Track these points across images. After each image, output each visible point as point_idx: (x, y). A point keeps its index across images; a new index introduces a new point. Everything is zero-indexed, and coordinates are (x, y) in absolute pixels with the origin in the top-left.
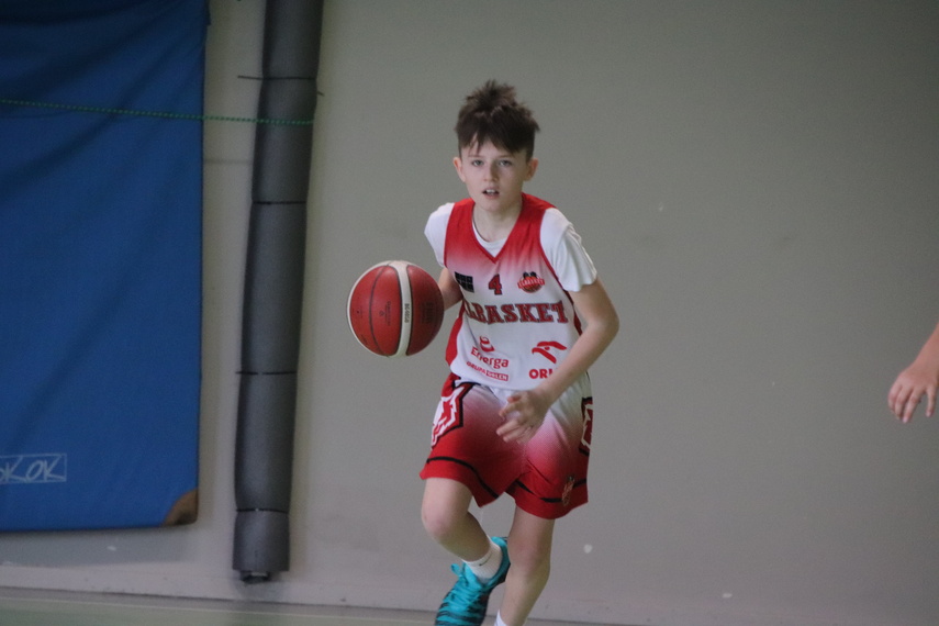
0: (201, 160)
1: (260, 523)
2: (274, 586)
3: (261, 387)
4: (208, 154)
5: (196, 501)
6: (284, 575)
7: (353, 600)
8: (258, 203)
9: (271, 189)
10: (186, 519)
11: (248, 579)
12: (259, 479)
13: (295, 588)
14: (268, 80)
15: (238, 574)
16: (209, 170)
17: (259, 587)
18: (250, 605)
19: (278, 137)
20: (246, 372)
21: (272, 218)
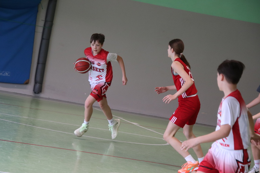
0: (35, 32)
1: (38, 85)
2: (39, 94)
3: (40, 66)
4: (36, 31)
5: (29, 81)
6: (41, 93)
7: (50, 98)
8: (42, 39)
9: (44, 37)
10: (27, 83)
11: (35, 93)
12: (38, 79)
13: (42, 95)
14: (46, 21)
15: (34, 92)
16: (36, 33)
17: (36, 94)
18: (35, 97)
19: (46, 30)
20: (38, 63)
21: (44, 41)
